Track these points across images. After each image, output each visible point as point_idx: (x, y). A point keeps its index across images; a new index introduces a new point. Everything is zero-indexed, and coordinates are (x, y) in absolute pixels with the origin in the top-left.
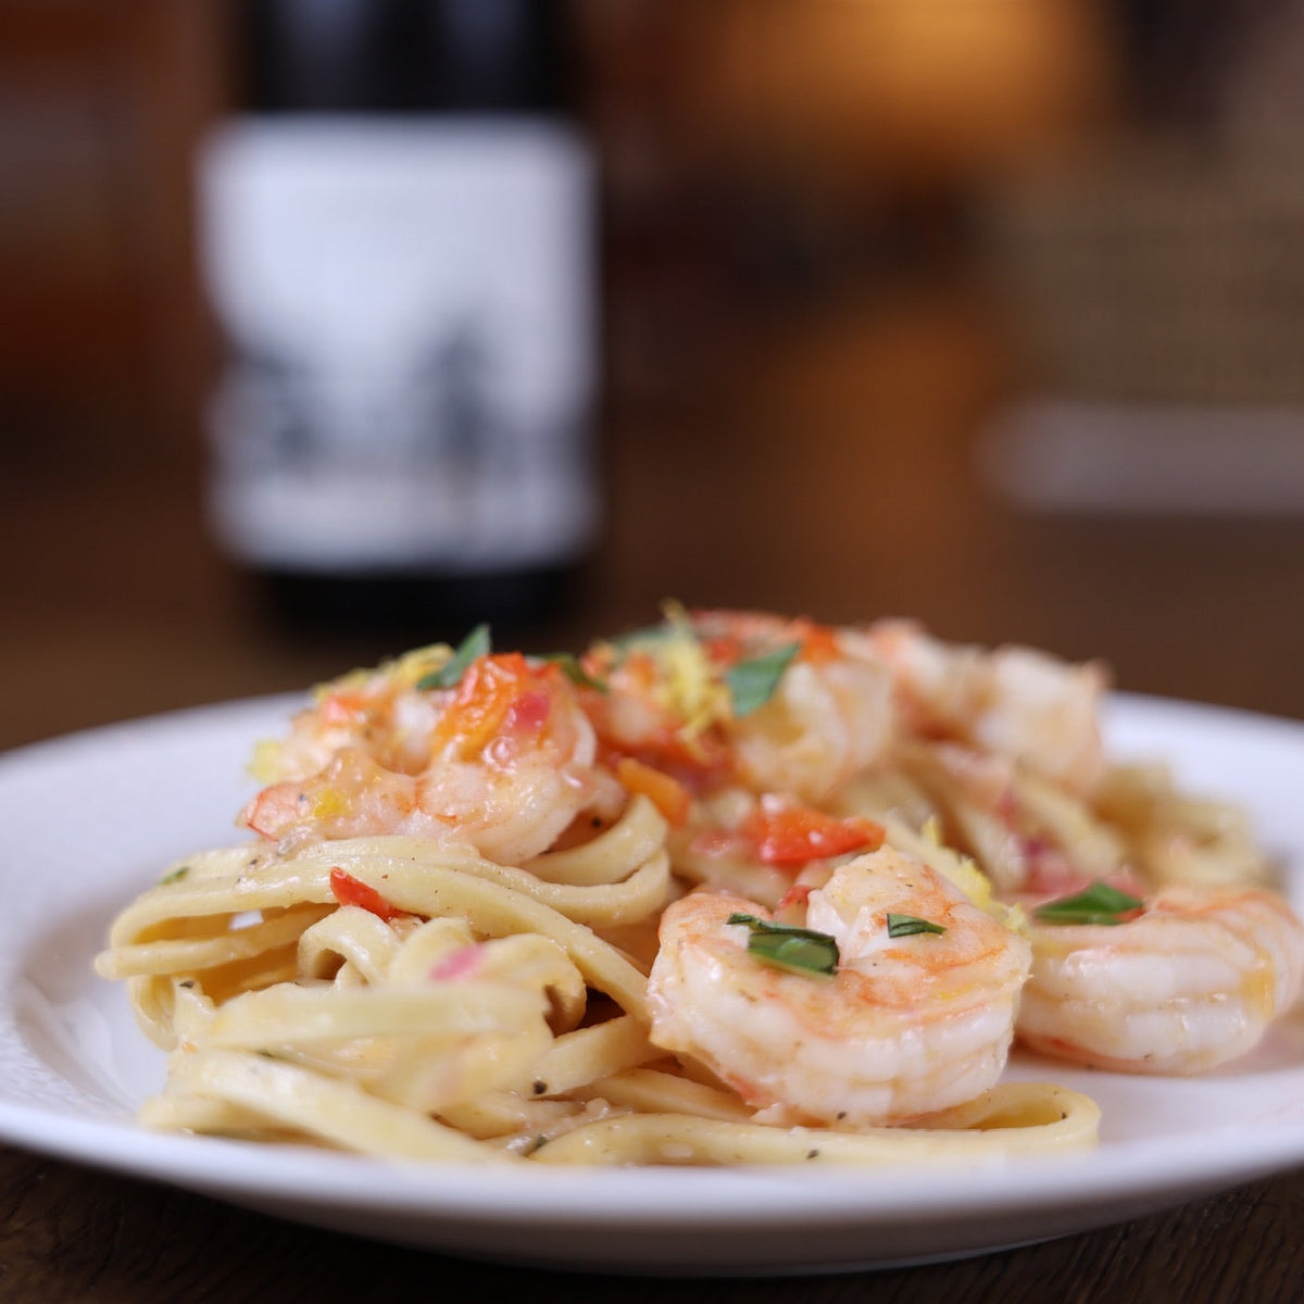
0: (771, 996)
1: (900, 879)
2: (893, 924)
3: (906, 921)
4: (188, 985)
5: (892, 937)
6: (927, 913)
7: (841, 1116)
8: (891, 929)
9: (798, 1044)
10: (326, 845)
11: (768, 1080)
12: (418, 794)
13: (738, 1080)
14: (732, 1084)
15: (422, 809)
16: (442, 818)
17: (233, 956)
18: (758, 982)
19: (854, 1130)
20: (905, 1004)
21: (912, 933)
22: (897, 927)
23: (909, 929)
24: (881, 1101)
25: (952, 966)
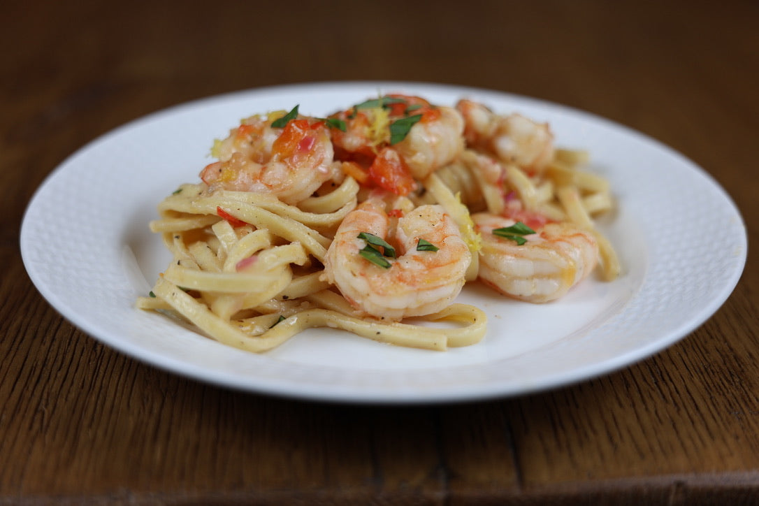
0: (362, 275)
1: (430, 222)
2: (420, 244)
3: (425, 244)
4: (177, 237)
5: (418, 250)
6: (434, 240)
7: (383, 318)
8: (419, 246)
9: (368, 295)
10: (225, 192)
11: (359, 301)
12: (261, 174)
13: (349, 298)
14: (347, 299)
15: (261, 180)
16: (267, 185)
17: (194, 227)
18: (358, 268)
19: (387, 323)
20: (413, 282)
21: (425, 250)
22: (421, 246)
23: (425, 248)
24: (401, 314)
25: (437, 266)
